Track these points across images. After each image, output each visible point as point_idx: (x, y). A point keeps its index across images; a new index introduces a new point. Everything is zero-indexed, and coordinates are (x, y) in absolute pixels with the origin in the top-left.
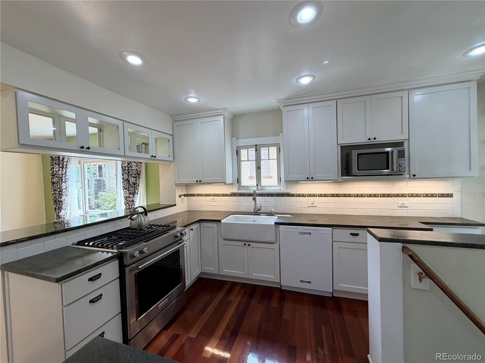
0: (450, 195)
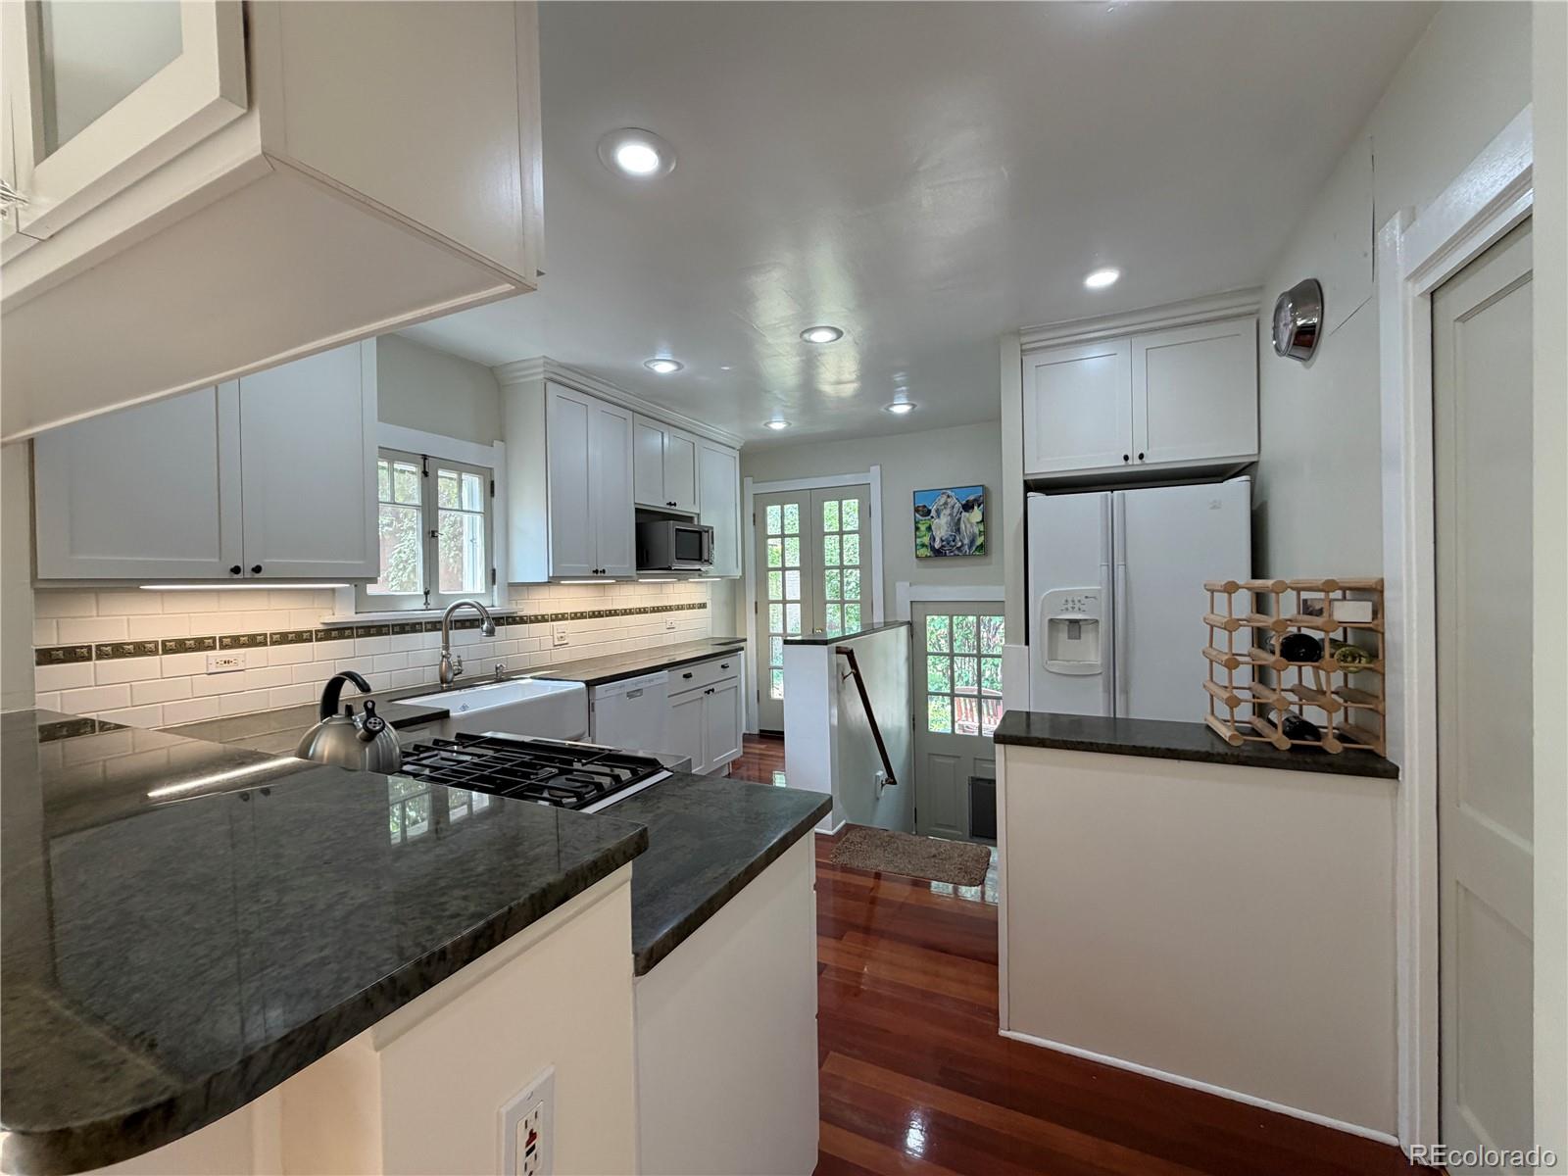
0: (703, 606)
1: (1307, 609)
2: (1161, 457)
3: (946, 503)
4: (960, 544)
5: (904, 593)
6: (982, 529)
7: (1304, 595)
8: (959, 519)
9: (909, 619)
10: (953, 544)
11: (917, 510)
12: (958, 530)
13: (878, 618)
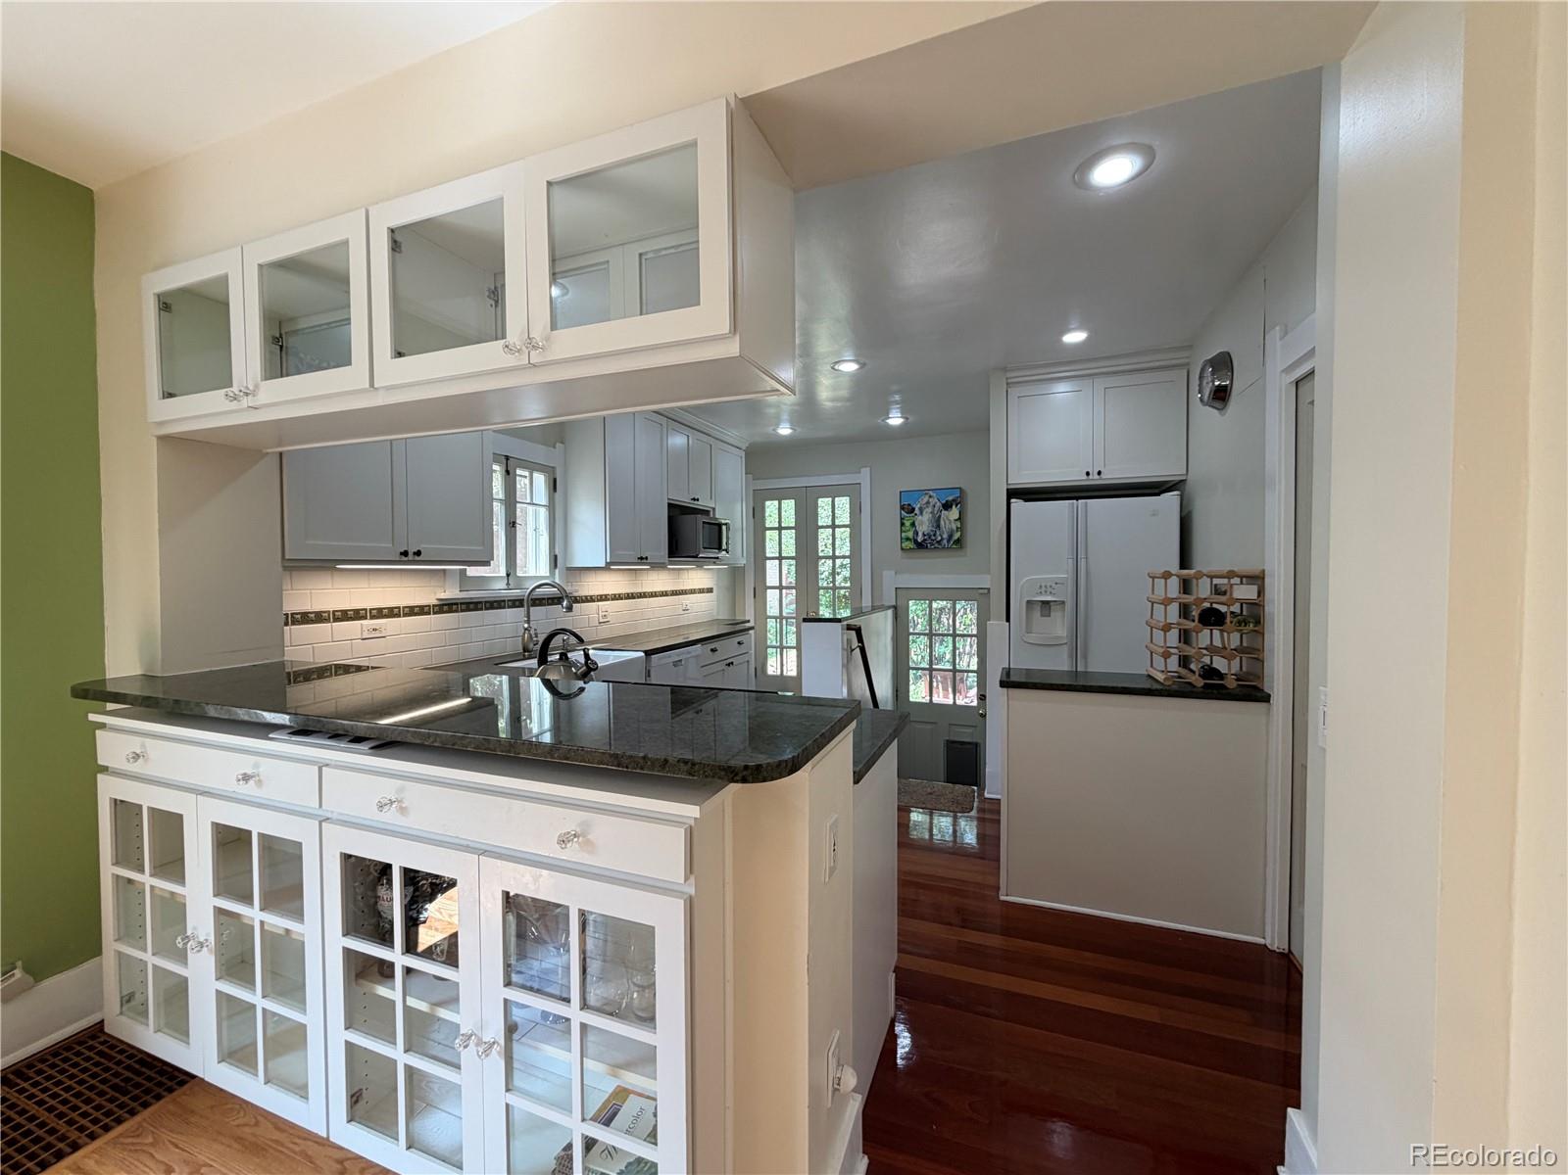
0: (710, 590)
1: (1217, 591)
2: (1114, 474)
3: (928, 503)
4: (939, 538)
5: (890, 580)
6: (959, 526)
7: (1216, 581)
8: (940, 517)
9: (894, 604)
10: (933, 538)
11: (902, 508)
12: (938, 526)
13: (866, 602)
